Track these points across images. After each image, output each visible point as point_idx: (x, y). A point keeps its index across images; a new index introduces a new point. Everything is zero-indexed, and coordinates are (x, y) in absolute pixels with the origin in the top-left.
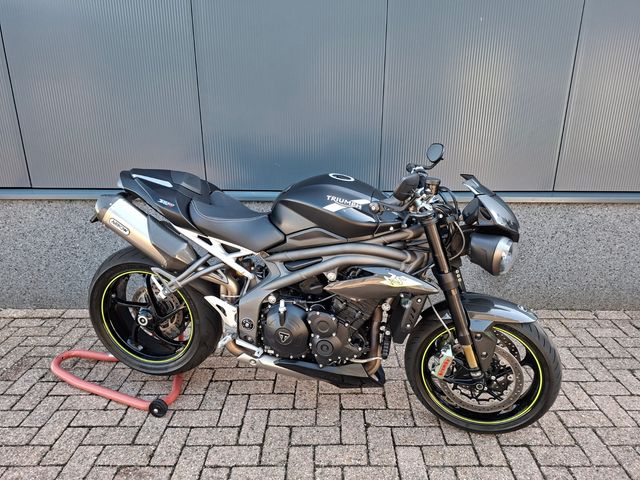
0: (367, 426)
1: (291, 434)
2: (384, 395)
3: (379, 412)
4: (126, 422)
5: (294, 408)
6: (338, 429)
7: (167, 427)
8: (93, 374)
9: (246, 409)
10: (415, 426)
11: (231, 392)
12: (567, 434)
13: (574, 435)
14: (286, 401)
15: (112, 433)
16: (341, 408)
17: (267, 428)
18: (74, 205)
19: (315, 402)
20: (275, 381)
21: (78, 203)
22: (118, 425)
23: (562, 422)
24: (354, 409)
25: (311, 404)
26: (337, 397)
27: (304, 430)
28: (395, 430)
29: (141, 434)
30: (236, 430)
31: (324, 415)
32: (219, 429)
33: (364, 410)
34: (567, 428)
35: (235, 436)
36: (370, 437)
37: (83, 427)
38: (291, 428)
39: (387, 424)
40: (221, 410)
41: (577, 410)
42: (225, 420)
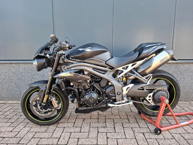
0: (108, 138)
1: (78, 141)
2: (114, 128)
3: (112, 133)
4: (18, 136)
5: (80, 132)
6: (96, 139)
7: (32, 138)
8: (10, 120)
9: (63, 132)
10: (126, 138)
11: (58, 126)
12: (186, 142)
13: (189, 142)
14: (78, 129)
15: (11, 139)
16: (98, 132)
17: (69, 139)
18: (12, 65)
19: (88, 130)
20: (74, 123)
21: (14, 64)
22: (14, 137)
23: (183, 137)
24: (103, 132)
25: (87, 130)
26: (97, 128)
27: (83, 140)
28: (118, 140)
29: (22, 140)
30: (57, 139)
31: (91, 134)
32: (52, 139)
33: (107, 133)
34: (185, 140)
35: (57, 141)
36: (108, 142)
37: (2, 137)
38: (78, 139)
39: (115, 137)
40: (53, 132)
41: (188, 133)
42: (54, 136)
